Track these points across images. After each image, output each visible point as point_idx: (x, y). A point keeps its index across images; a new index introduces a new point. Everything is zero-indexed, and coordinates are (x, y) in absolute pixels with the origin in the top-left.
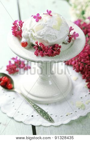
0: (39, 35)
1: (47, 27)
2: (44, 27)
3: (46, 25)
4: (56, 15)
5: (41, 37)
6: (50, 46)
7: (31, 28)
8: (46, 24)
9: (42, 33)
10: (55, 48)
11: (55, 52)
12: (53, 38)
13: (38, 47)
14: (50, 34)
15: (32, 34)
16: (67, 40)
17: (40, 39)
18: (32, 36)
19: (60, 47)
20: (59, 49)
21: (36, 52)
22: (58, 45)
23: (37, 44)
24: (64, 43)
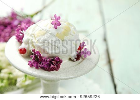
0: (38, 41)
1: (50, 34)
2: (46, 33)
3: (49, 31)
4: (66, 24)
5: (40, 45)
6: (49, 57)
7: (33, 33)
9: (42, 39)
10: (54, 62)
11: (52, 66)
15: (32, 40)
16: (74, 56)
17: (39, 47)
18: (32, 42)
19: (61, 61)
20: (60, 64)
21: (30, 62)
22: (59, 59)
23: (34, 53)
24: (70, 59)
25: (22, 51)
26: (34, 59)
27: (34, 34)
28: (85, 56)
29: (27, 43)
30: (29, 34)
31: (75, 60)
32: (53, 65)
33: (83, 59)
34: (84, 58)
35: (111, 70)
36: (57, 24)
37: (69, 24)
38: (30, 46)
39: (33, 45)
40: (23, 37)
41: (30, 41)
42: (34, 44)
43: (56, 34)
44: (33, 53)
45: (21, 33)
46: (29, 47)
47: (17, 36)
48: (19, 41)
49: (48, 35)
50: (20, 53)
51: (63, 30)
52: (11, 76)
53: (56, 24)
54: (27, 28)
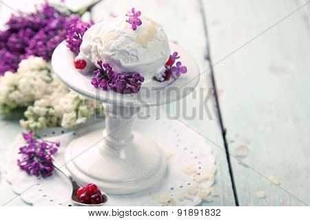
0: (107, 48)
1: (126, 37)
2: (119, 36)
3: (124, 33)
4: (149, 22)
5: (110, 54)
6: (123, 73)
7: (98, 36)
8: (125, 31)
9: (113, 45)
10: (131, 79)
11: (128, 85)
12: (132, 60)
13: (102, 71)
14: (128, 50)
15: (96, 46)
16: (161, 73)
17: (108, 57)
18: (96, 51)
19: (142, 79)
20: (140, 84)
21: (94, 79)
22: (139, 75)
23: (101, 66)
24: (155, 78)
25: (80, 65)
26: (99, 76)
27: (99, 38)
28: (178, 74)
29: (88, 52)
30: (90, 38)
31: (163, 79)
32: (130, 84)
33: (175, 79)
34: (176, 77)
35: (218, 106)
36: (136, 23)
37: (154, 23)
38: (94, 56)
39: (98, 55)
40: (80, 43)
41: (92, 50)
42: (100, 54)
43: (135, 37)
44: (98, 66)
45: (75, 37)
46: (91, 58)
47: (68, 42)
48: (72, 49)
49: (122, 38)
50: (76, 68)
51: (145, 32)
52: (51, 111)
53: (134, 23)
54: (86, 29)
